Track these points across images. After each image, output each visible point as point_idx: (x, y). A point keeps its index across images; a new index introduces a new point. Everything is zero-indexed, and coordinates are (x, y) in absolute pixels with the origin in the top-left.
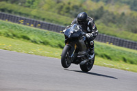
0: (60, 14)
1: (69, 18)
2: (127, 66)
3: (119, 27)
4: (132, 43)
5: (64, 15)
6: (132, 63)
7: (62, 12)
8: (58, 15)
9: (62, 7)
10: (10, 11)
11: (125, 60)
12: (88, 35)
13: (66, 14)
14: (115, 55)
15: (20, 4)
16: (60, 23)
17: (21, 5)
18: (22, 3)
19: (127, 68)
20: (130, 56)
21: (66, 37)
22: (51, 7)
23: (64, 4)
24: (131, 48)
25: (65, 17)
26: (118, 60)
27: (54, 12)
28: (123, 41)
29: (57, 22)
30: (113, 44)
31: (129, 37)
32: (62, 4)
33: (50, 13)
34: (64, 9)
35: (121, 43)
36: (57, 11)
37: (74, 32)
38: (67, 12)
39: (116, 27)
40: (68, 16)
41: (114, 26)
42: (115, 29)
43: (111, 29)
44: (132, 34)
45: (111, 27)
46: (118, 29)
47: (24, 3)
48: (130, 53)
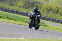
2: (9, 21)
3: (5, 3)
4: (11, 10)
6: (11, 19)
11: (8, 18)
12: (38, 16)
14: (4, 16)
19: (9, 22)
20: (10, 16)
21: (30, 17)
24: (11, 13)
26: (5, 18)
28: (7, 10)
30: (3, 11)
31: (10, 8)
35: (6, 10)
37: (33, 15)
39: (4, 3)
41: (3, 3)
42: (3, 4)
43: (1, 4)
44: (11, 6)
45: (1, 3)
46: (4, 4)
48: (10, 15)
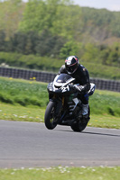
0: (106, 64)
1: (117, 68)
5: (110, 65)
7: (108, 62)
8: (104, 66)
9: (107, 55)
10: (41, 67)
13: (114, 64)
15: (52, 56)
16: (107, 77)
17: (54, 57)
18: (55, 54)
22: (94, 57)
23: (110, 51)
25: (113, 68)
27: (98, 62)
29: (103, 76)
32: (107, 51)
33: (93, 64)
34: (110, 57)
36: (101, 61)
38: (114, 61)
40: (116, 66)
47: (58, 53)
